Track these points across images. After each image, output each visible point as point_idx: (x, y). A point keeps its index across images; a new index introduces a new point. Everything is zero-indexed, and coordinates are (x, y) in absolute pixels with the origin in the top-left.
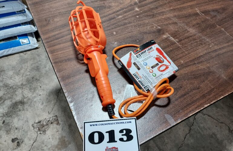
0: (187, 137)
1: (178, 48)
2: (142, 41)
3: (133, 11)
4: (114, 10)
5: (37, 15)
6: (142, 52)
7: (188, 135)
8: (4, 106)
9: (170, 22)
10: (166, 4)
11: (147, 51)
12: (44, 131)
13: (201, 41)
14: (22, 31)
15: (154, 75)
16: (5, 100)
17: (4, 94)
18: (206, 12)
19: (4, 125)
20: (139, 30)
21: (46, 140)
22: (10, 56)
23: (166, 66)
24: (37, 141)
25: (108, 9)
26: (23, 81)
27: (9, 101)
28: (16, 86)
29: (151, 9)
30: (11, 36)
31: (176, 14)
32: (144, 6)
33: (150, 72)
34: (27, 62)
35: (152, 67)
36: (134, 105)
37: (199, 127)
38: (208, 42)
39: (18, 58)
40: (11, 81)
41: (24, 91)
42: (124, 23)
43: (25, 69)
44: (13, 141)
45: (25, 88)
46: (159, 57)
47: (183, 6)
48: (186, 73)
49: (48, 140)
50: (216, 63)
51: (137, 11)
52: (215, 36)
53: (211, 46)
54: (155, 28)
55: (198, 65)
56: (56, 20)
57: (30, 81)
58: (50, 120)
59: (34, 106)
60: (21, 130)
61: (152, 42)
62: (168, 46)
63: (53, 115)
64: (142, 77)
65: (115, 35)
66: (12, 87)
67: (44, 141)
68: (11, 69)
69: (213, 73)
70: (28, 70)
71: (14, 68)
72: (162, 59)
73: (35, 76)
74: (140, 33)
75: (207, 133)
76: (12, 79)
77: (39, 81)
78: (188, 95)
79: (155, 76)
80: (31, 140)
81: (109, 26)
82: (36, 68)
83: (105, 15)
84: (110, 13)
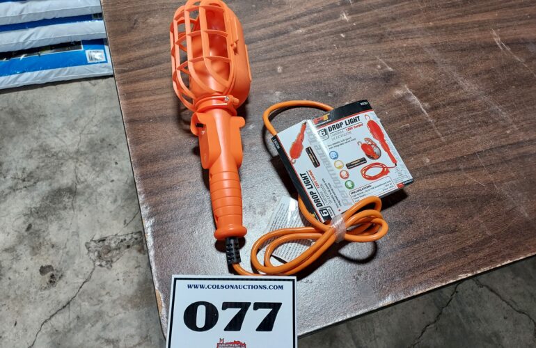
0: (428, 331)
1: (425, 126)
2: (341, 96)
3: (335, 21)
4: (290, 13)
5: (112, 5)
6: (331, 125)
7: (432, 326)
8: (35, 194)
9: (421, 58)
10: (419, 11)
11: (344, 125)
12: (110, 262)
13: (486, 114)
14: (94, 31)
15: (350, 186)
16: (38, 181)
17: (38, 168)
18: (517, 44)
19: (30, 234)
20: (339, 69)
21: (109, 282)
22: (61, 85)
23: (384, 168)
24: (91, 280)
25: (277, 9)
26: (80, 145)
27: (46, 185)
28: (64, 154)
29: (379, 21)
30: (69, 41)
31: (438, 39)
32: (363, 12)
33: (341, 177)
34: (95, 103)
35: (349, 166)
36: (288, 247)
37: (462, 311)
38: (503, 120)
39: (78, 92)
40: (57, 140)
41: (80, 167)
42: (308, 47)
43: (89, 118)
44: (43, 270)
45: (83, 160)
46: (370, 143)
47: (460, 21)
48: (431, 190)
49: (114, 281)
50: (513, 175)
51: (344, 22)
52: (527, 108)
53: (508, 132)
54: (379, 69)
55: (465, 174)
56: (151, 20)
57: (96, 148)
58: (125, 240)
59: (97, 202)
60: (61, 251)
61: (362, 104)
62: (402, 118)
63: (134, 231)
64: (321, 185)
65: (280, 74)
66: (57, 154)
67: (105, 282)
68: (59, 114)
69: (499, 200)
70: (95, 121)
71: (65, 112)
72: (376, 150)
73: (108, 136)
74: (341, 78)
75: (480, 330)
76: (57, 137)
77: (115, 149)
78: (422, 244)
79: (350, 188)
80: (80, 276)
81: (271, 51)
82: (112, 120)
83: (266, 23)
84: (280, 19)
